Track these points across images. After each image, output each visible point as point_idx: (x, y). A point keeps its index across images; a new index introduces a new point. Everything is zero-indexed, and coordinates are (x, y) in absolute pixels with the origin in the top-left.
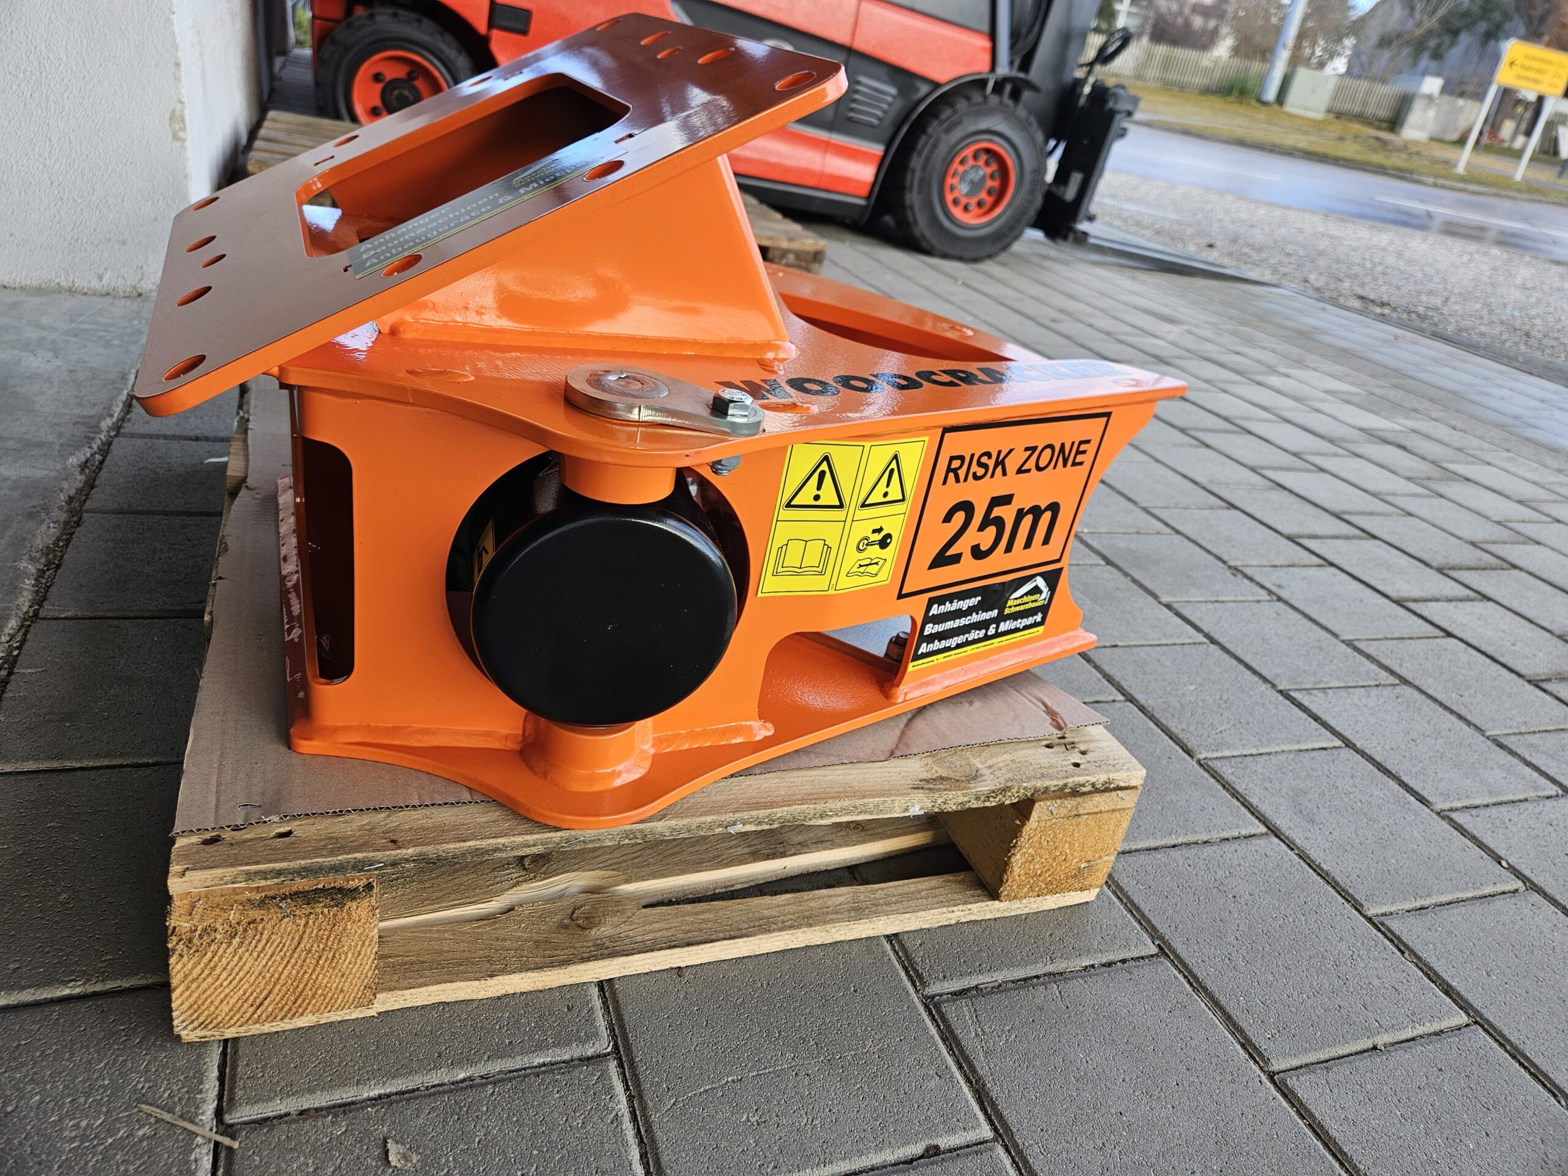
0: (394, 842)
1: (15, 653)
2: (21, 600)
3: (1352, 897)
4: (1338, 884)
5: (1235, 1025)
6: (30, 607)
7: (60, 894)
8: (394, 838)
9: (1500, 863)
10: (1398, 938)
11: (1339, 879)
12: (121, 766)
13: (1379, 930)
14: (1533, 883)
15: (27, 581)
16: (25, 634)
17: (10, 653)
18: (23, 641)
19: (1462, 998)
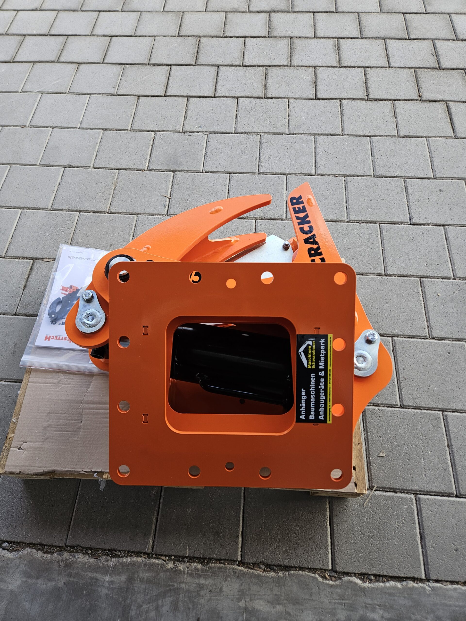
0: (359, 444)
1: (173, 557)
2: (138, 560)
3: (341, 220)
4: (337, 220)
5: (373, 274)
6: (141, 557)
7: (296, 529)
8: (357, 444)
9: (336, 176)
10: (355, 220)
11: (336, 219)
12: (243, 517)
13: (352, 222)
14: (344, 175)
15: (125, 560)
16: (162, 555)
17: (172, 560)
18: (166, 556)
19: (373, 221)
